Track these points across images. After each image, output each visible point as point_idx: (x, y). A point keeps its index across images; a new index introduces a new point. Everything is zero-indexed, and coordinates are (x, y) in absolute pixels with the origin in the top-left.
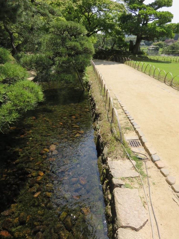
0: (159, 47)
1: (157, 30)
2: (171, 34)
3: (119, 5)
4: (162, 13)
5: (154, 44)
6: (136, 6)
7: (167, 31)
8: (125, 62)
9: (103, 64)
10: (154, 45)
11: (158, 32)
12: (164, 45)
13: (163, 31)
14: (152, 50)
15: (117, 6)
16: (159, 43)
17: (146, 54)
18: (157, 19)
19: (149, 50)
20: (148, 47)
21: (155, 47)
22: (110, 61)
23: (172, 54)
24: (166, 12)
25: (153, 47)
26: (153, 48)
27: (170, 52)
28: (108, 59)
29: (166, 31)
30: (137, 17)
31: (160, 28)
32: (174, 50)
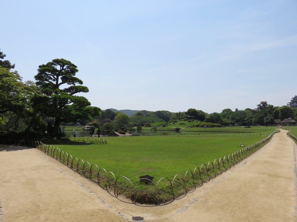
0: (94, 127)
1: (72, 113)
2: (88, 116)
3: (28, 88)
4: (77, 98)
5: (89, 123)
6: (49, 90)
7: (83, 114)
8: (37, 146)
9: (5, 150)
10: (88, 125)
11: (73, 115)
12: (99, 125)
13: (78, 114)
14: (88, 130)
15: (26, 88)
16: (95, 123)
17: (67, 136)
18: (72, 103)
19: (84, 130)
20: (82, 127)
21: (90, 127)
22: (20, 146)
23: (107, 134)
24: (80, 97)
25: (88, 127)
26: (89, 129)
27: (105, 132)
28: (17, 144)
29: (81, 114)
30: (52, 99)
31: (76, 112)
32: (109, 130)
